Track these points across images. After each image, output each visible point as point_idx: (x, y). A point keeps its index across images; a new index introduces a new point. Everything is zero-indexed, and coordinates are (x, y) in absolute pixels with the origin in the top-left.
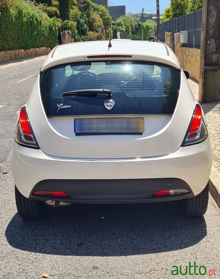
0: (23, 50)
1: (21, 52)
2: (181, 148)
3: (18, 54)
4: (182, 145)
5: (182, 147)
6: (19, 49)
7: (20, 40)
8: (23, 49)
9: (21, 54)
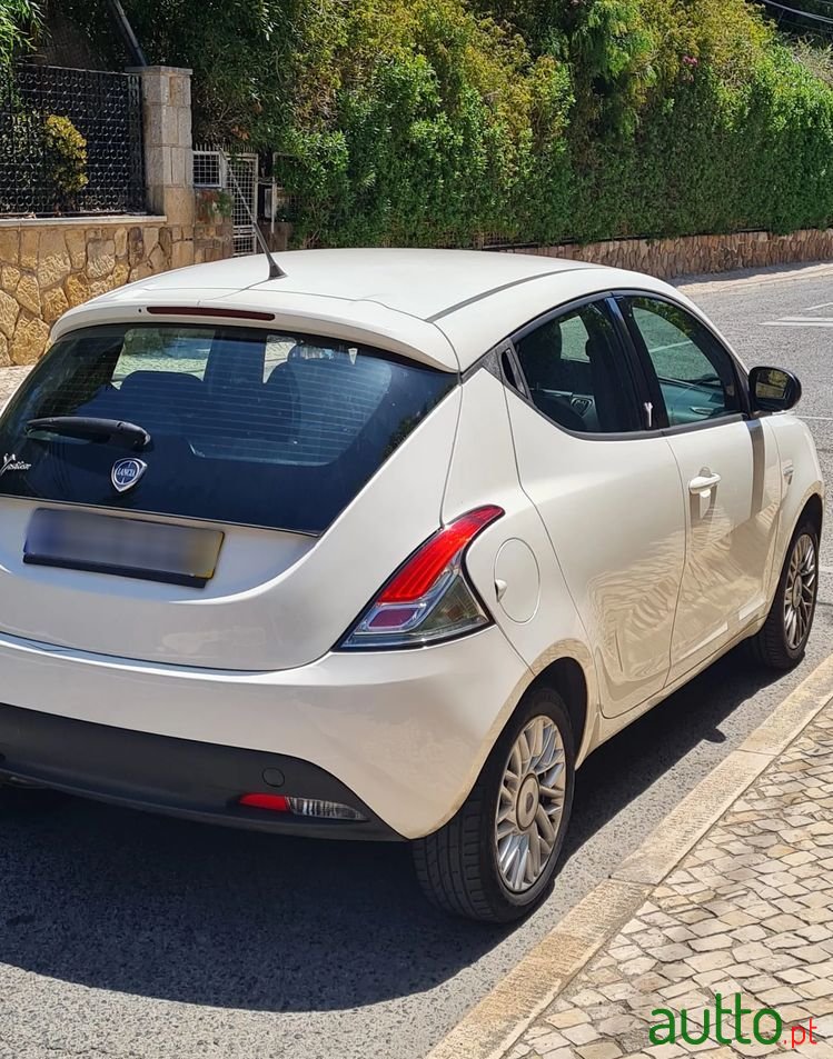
0: (763, 237)
1: (754, 243)
2: (330, 653)
3: (740, 250)
4: (337, 647)
5: (334, 651)
6: (748, 232)
7: (748, 199)
8: (764, 231)
9: (754, 250)
